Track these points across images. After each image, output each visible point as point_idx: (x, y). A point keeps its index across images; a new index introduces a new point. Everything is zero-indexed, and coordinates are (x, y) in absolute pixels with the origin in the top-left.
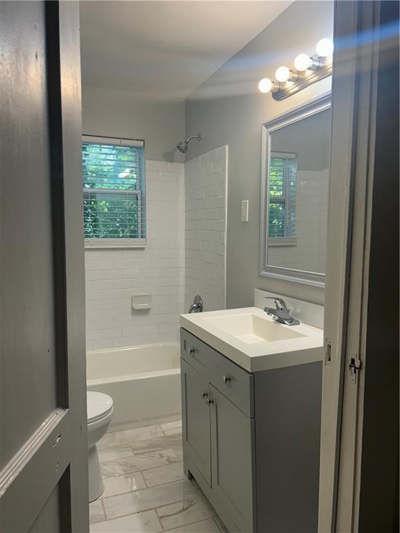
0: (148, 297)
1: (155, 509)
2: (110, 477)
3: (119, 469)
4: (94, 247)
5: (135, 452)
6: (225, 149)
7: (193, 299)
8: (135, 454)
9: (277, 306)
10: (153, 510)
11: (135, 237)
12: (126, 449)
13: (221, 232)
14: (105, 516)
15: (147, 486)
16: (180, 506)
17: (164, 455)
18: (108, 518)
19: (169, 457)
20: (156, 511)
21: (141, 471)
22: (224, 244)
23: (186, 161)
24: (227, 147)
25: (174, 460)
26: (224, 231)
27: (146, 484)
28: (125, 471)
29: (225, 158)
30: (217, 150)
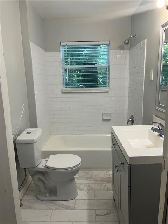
0: (110, 114)
1: (95, 210)
2: (82, 191)
3: (86, 188)
4: (86, 92)
5: (95, 182)
6: (145, 41)
7: (130, 116)
8: (95, 183)
9: (159, 127)
10: (94, 211)
11: (105, 87)
12: (91, 180)
13: (142, 84)
14: (74, 207)
15: (95, 199)
16: (106, 212)
17: (106, 186)
18: (75, 209)
19: (108, 187)
20: (95, 211)
21: (95, 191)
22: (142, 91)
23: (130, 49)
24: (146, 40)
25: (110, 189)
26: (143, 84)
27: (95, 198)
28: (88, 189)
29: (145, 46)
30: (142, 42)
